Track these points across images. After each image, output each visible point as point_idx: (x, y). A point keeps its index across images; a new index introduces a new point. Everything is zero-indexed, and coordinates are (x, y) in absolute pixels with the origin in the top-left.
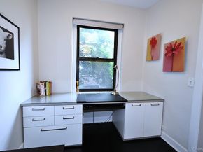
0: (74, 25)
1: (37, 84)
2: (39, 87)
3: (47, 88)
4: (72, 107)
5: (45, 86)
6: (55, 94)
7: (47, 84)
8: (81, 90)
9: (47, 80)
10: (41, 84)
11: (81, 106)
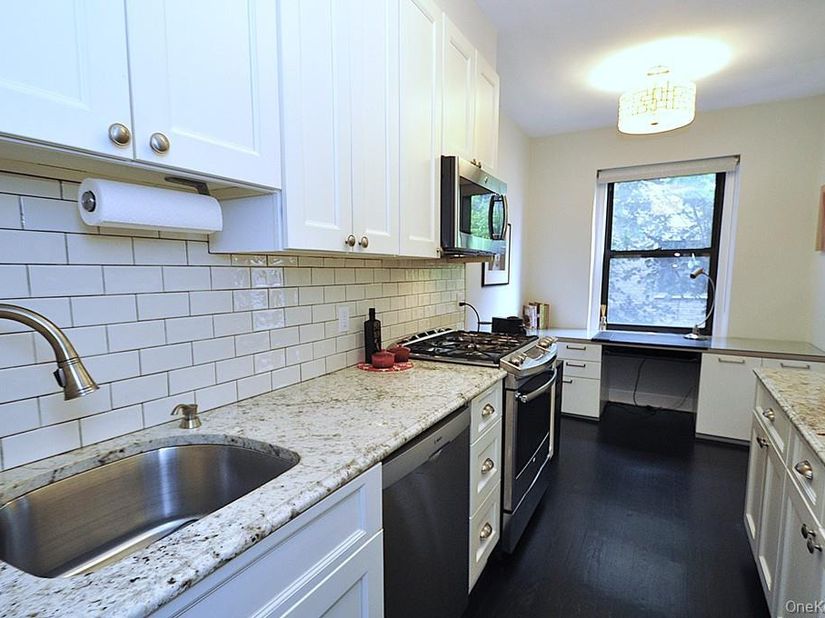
0: (600, 185)
1: (524, 307)
2: (528, 313)
3: (541, 316)
4: (582, 346)
5: (538, 312)
6: (553, 328)
7: (542, 308)
8: (610, 327)
9: (543, 301)
10: (531, 307)
11: (600, 347)
